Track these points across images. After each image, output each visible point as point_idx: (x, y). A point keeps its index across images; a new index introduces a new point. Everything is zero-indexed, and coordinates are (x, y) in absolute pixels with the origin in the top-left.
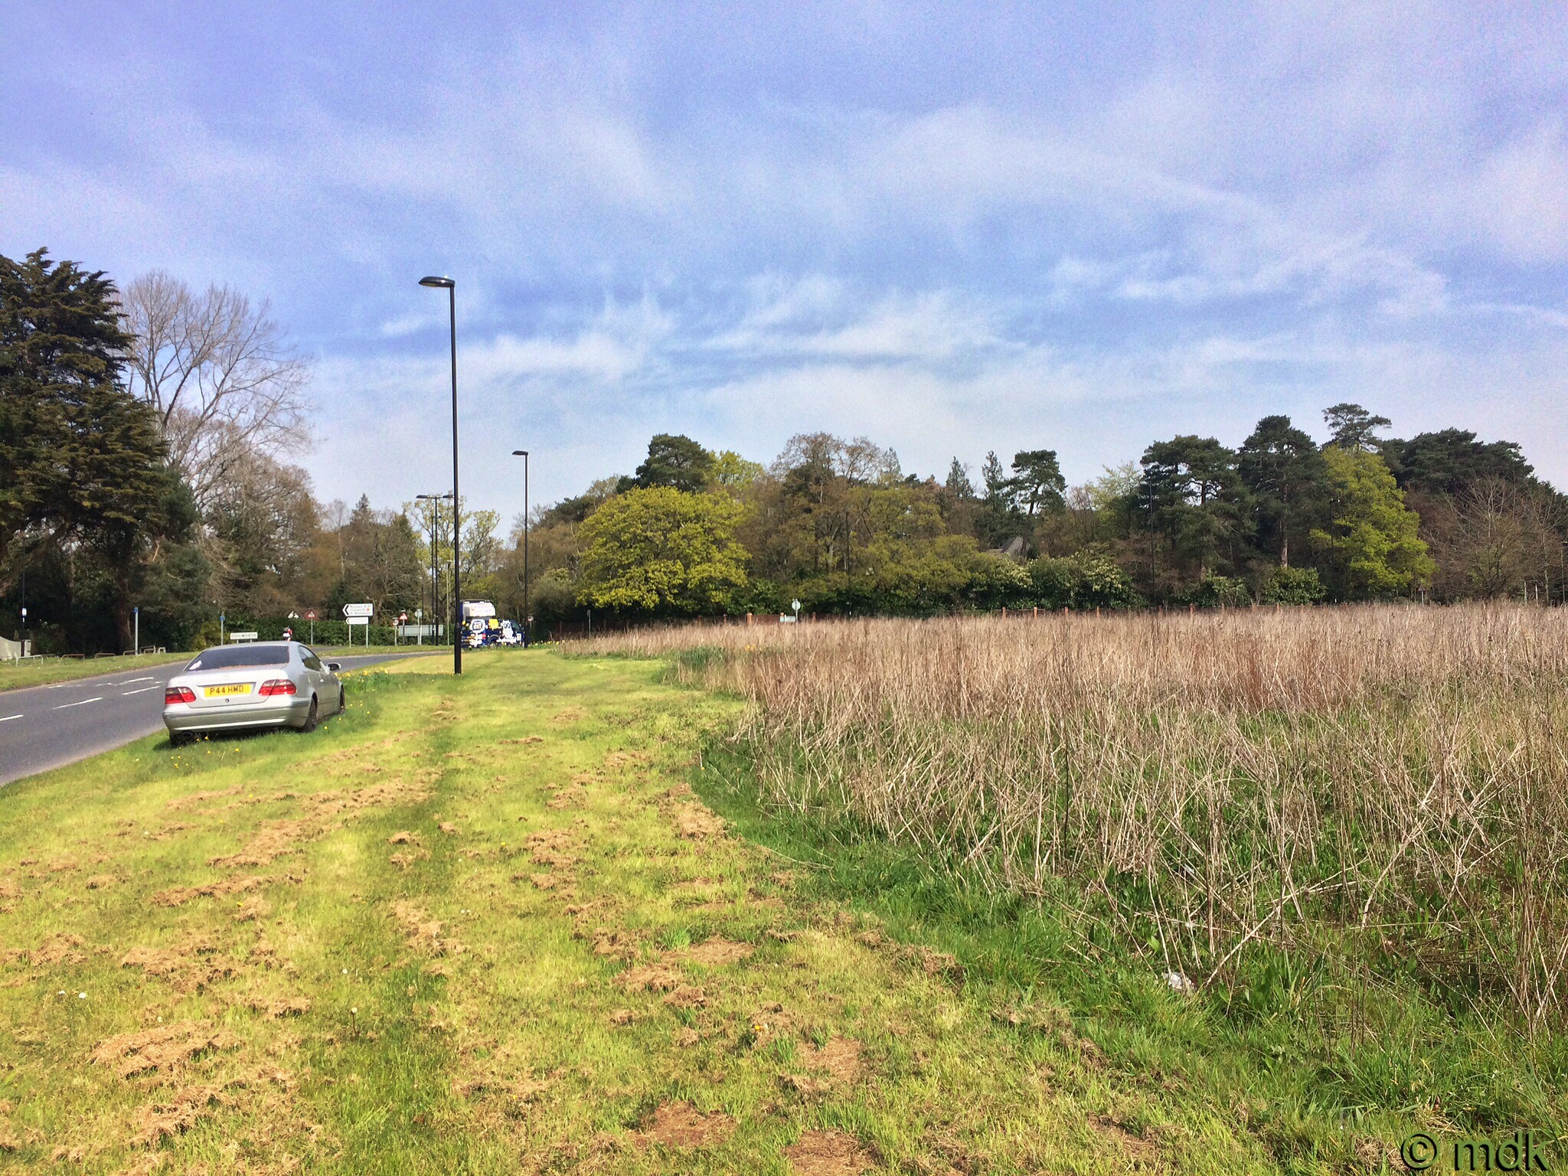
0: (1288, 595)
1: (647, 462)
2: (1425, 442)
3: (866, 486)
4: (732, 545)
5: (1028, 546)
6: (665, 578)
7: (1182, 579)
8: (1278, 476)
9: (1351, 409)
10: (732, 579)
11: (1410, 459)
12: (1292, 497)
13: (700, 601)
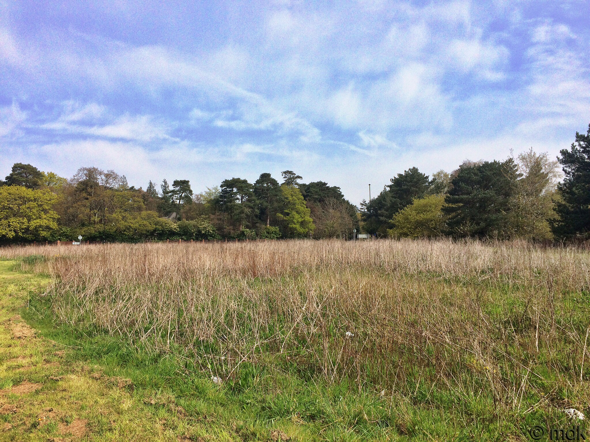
0: (269, 236)
1: (11, 174)
2: (312, 185)
3: (113, 190)
4: (51, 212)
5: (178, 216)
6: (18, 225)
7: (234, 230)
8: (267, 194)
9: (290, 173)
10: (51, 226)
11: (308, 191)
12: (271, 202)
13: (35, 235)
